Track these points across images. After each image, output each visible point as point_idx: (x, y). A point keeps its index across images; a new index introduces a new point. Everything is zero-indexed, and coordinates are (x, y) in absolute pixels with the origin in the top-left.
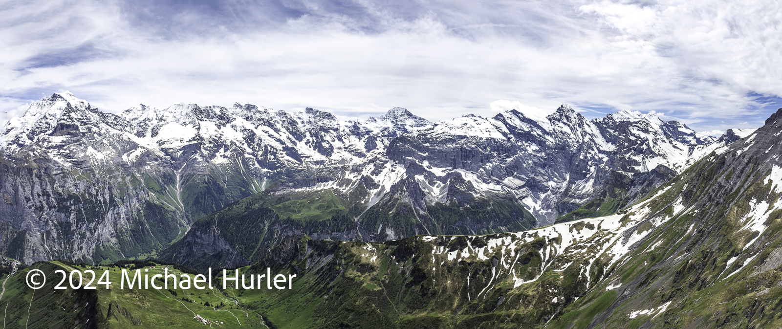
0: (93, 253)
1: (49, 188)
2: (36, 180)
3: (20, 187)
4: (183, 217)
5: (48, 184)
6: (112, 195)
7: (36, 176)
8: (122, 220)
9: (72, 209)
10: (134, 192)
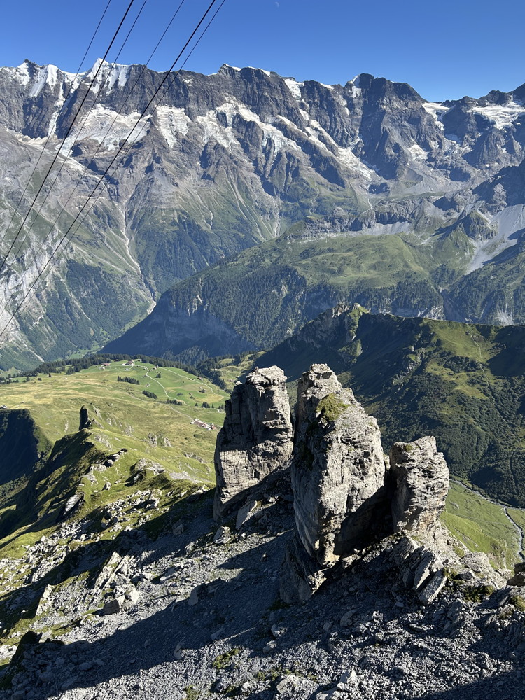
4: (141, 284)
10: (43, 246)
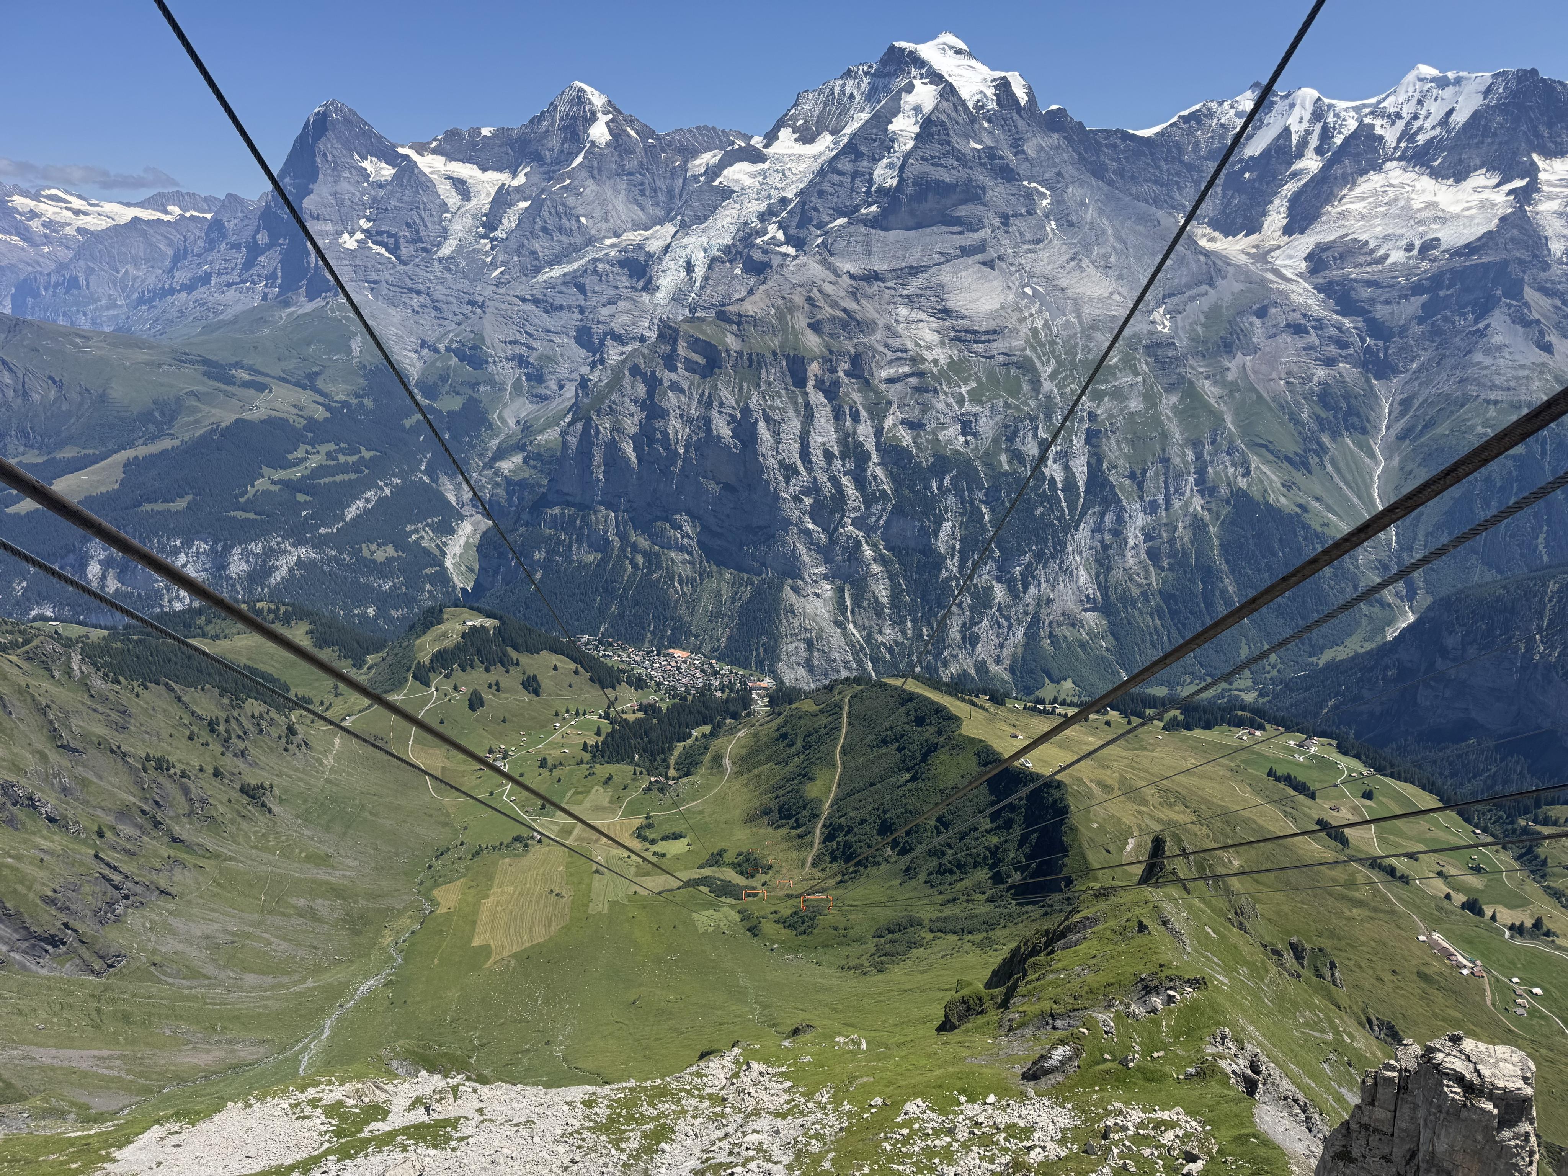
0: (1014, 656)
1: (865, 431)
2: (817, 398)
3: (762, 425)
5: (864, 414)
6: (1100, 461)
7: (820, 385)
8: (1129, 554)
9: (946, 507)
10: (1190, 455)
